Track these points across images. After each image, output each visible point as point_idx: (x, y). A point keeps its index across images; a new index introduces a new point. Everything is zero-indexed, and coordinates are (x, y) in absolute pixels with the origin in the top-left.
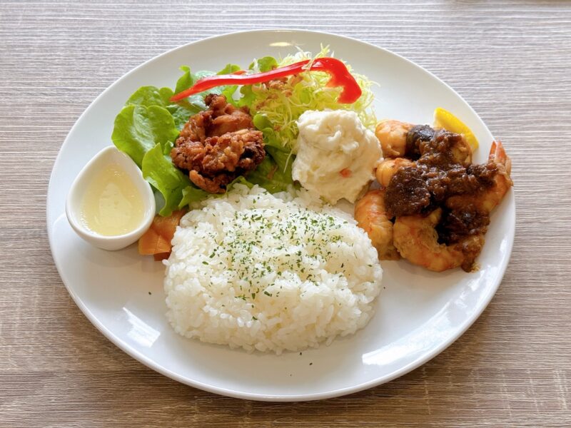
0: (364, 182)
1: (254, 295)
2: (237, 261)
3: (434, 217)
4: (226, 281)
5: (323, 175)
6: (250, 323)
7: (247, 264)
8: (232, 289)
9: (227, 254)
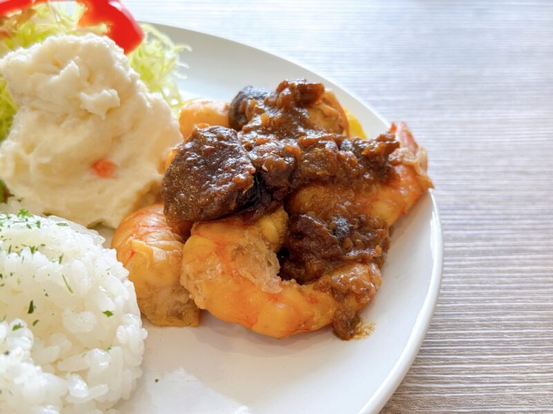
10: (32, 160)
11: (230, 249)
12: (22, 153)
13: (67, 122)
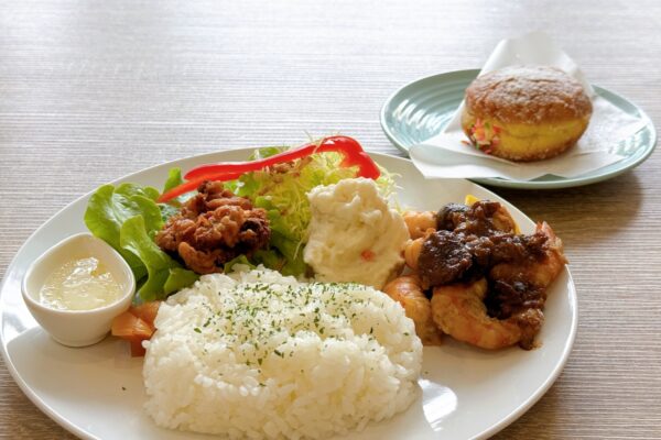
0: (391, 265)
1: (260, 361)
2: (239, 324)
3: (480, 288)
4: (224, 346)
5: (341, 252)
6: (256, 390)
7: (251, 326)
8: (232, 355)
9: (225, 321)
10: (333, 252)
11: (459, 301)
12: (326, 248)
13: (351, 230)
